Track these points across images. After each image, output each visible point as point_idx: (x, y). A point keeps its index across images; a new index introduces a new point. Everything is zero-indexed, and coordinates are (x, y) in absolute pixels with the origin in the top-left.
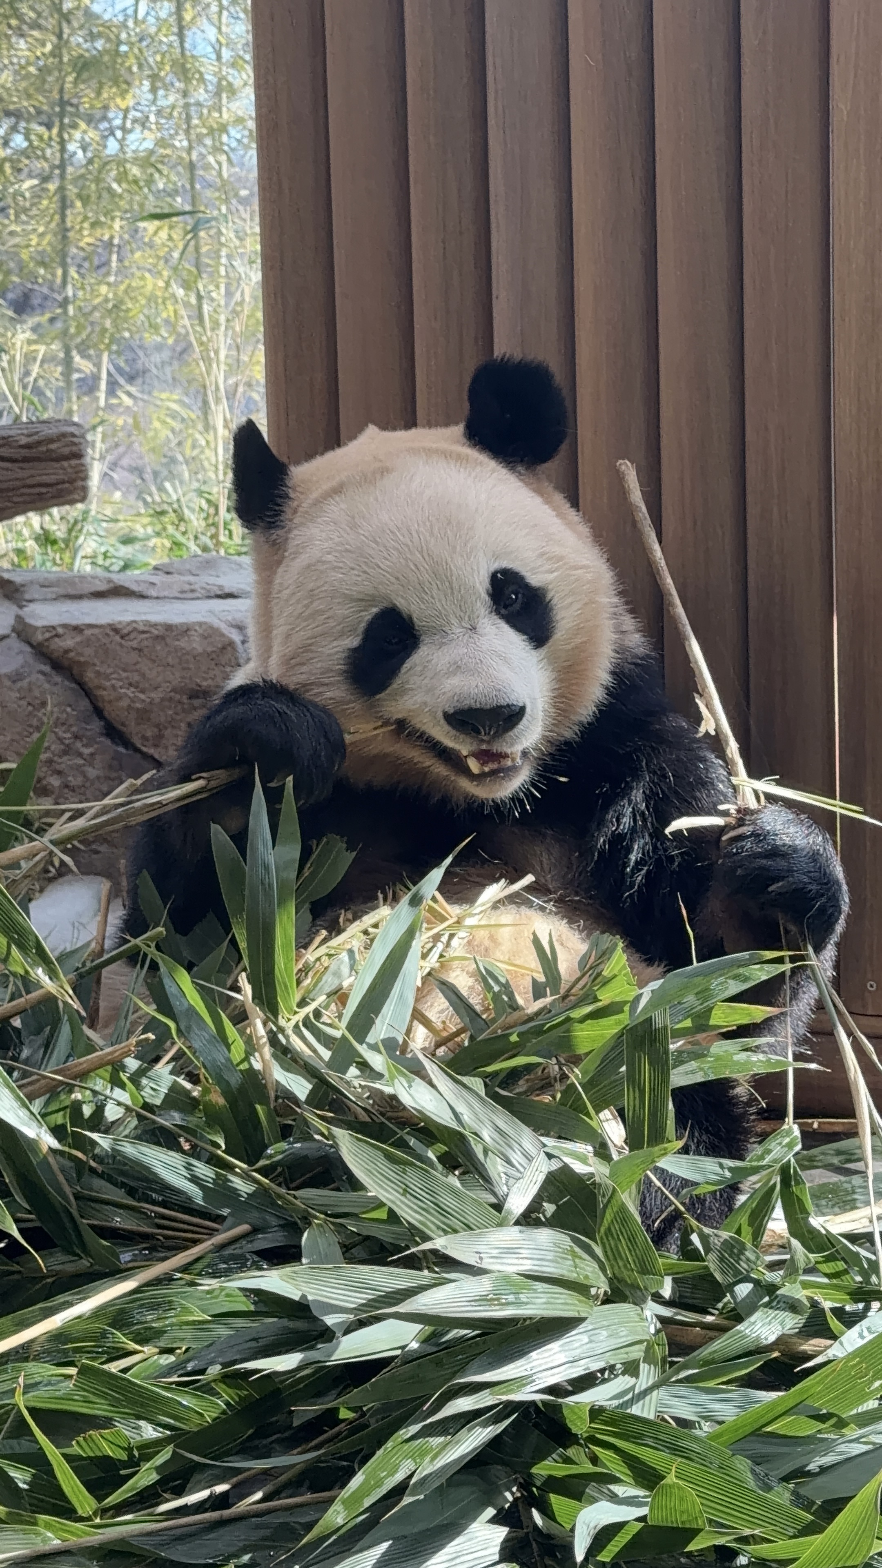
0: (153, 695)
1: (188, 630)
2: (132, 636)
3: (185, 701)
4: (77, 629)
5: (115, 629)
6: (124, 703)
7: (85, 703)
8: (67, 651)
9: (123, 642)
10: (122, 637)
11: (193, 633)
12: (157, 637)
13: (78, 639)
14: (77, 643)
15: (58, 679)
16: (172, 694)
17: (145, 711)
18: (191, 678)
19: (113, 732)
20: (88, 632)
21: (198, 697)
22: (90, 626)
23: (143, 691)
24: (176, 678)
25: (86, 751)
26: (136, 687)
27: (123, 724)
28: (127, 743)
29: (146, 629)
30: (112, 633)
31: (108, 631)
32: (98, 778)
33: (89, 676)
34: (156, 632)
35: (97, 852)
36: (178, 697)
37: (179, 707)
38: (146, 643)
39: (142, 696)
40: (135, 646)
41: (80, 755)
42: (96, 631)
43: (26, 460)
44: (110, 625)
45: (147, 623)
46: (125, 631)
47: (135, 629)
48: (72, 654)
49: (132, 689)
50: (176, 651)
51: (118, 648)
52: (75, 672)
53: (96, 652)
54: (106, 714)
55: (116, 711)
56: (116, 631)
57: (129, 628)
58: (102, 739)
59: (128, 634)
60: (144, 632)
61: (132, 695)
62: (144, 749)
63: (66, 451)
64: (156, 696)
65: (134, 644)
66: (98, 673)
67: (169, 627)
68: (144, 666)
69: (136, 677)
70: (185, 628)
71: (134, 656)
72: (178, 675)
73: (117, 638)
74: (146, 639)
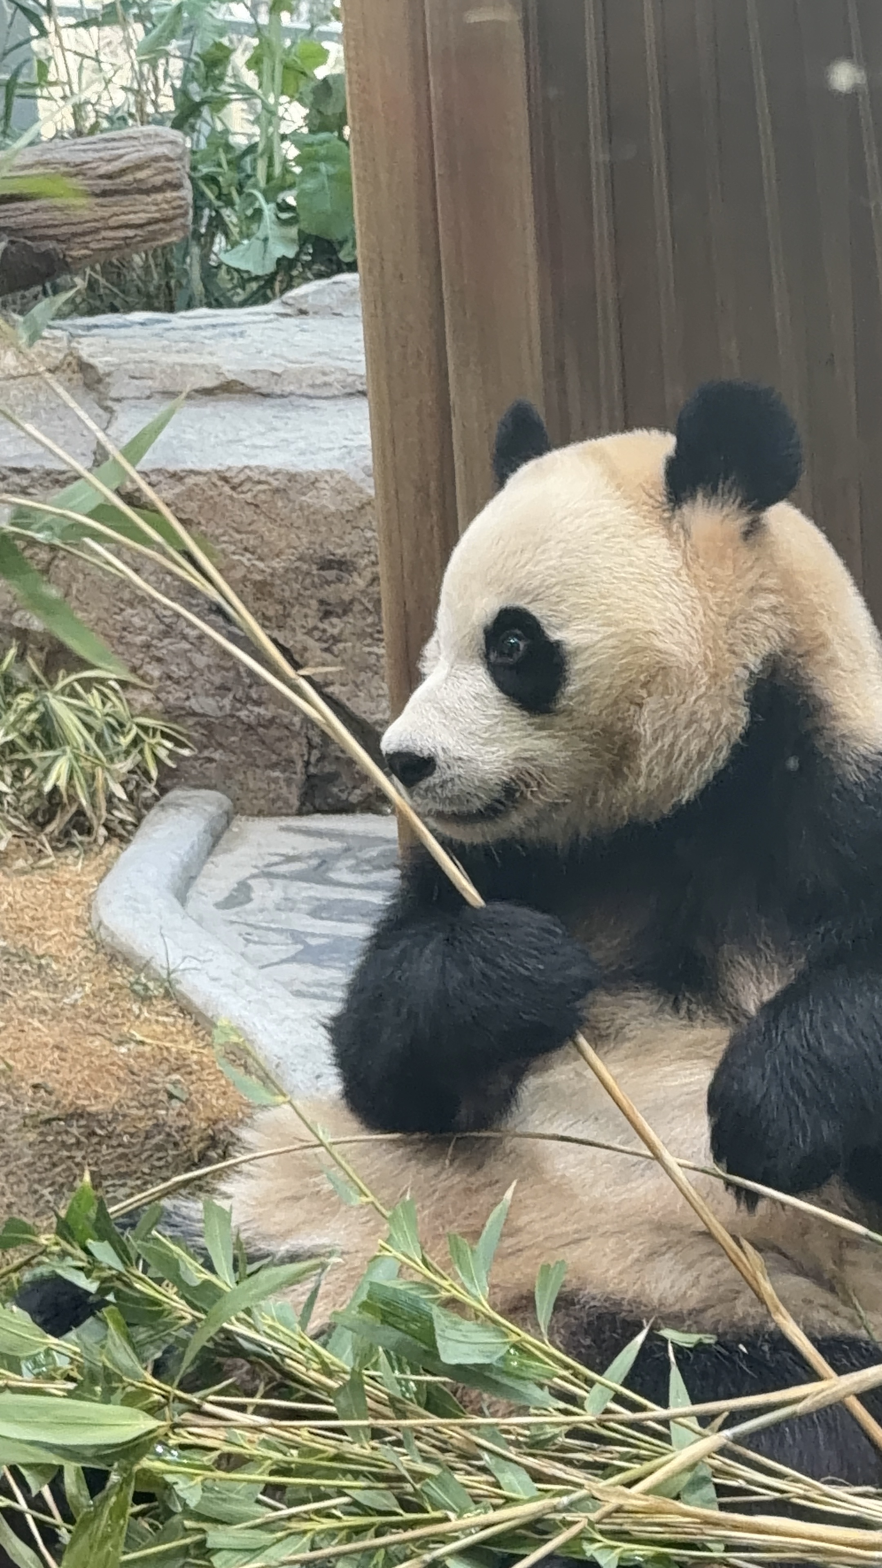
0: (275, 564)
1: (317, 480)
2: (245, 488)
3: (315, 572)
5: (223, 477)
6: (238, 573)
9: (235, 495)
10: (234, 488)
11: (322, 485)
12: (277, 491)
13: (179, 489)
14: (178, 495)
16: (298, 564)
17: (264, 583)
18: (321, 545)
20: (190, 481)
21: (330, 568)
23: (261, 559)
24: (303, 541)
26: (253, 553)
29: (263, 478)
30: (219, 483)
31: (215, 479)
32: (209, 667)
34: (275, 483)
35: (210, 760)
36: (305, 567)
37: (308, 581)
38: (262, 497)
39: (261, 565)
40: (250, 501)
41: (185, 637)
42: (201, 480)
43: (106, 193)
44: (216, 472)
45: (263, 470)
46: (236, 481)
47: (249, 479)
49: (248, 555)
50: (301, 509)
51: (228, 502)
53: (200, 507)
56: (225, 480)
57: (242, 477)
59: (241, 484)
60: (259, 482)
61: (247, 563)
64: (278, 564)
65: (249, 497)
67: (292, 477)
68: (262, 526)
69: (252, 541)
70: (312, 479)
71: (249, 512)
72: (305, 540)
73: (227, 489)
74: (264, 491)
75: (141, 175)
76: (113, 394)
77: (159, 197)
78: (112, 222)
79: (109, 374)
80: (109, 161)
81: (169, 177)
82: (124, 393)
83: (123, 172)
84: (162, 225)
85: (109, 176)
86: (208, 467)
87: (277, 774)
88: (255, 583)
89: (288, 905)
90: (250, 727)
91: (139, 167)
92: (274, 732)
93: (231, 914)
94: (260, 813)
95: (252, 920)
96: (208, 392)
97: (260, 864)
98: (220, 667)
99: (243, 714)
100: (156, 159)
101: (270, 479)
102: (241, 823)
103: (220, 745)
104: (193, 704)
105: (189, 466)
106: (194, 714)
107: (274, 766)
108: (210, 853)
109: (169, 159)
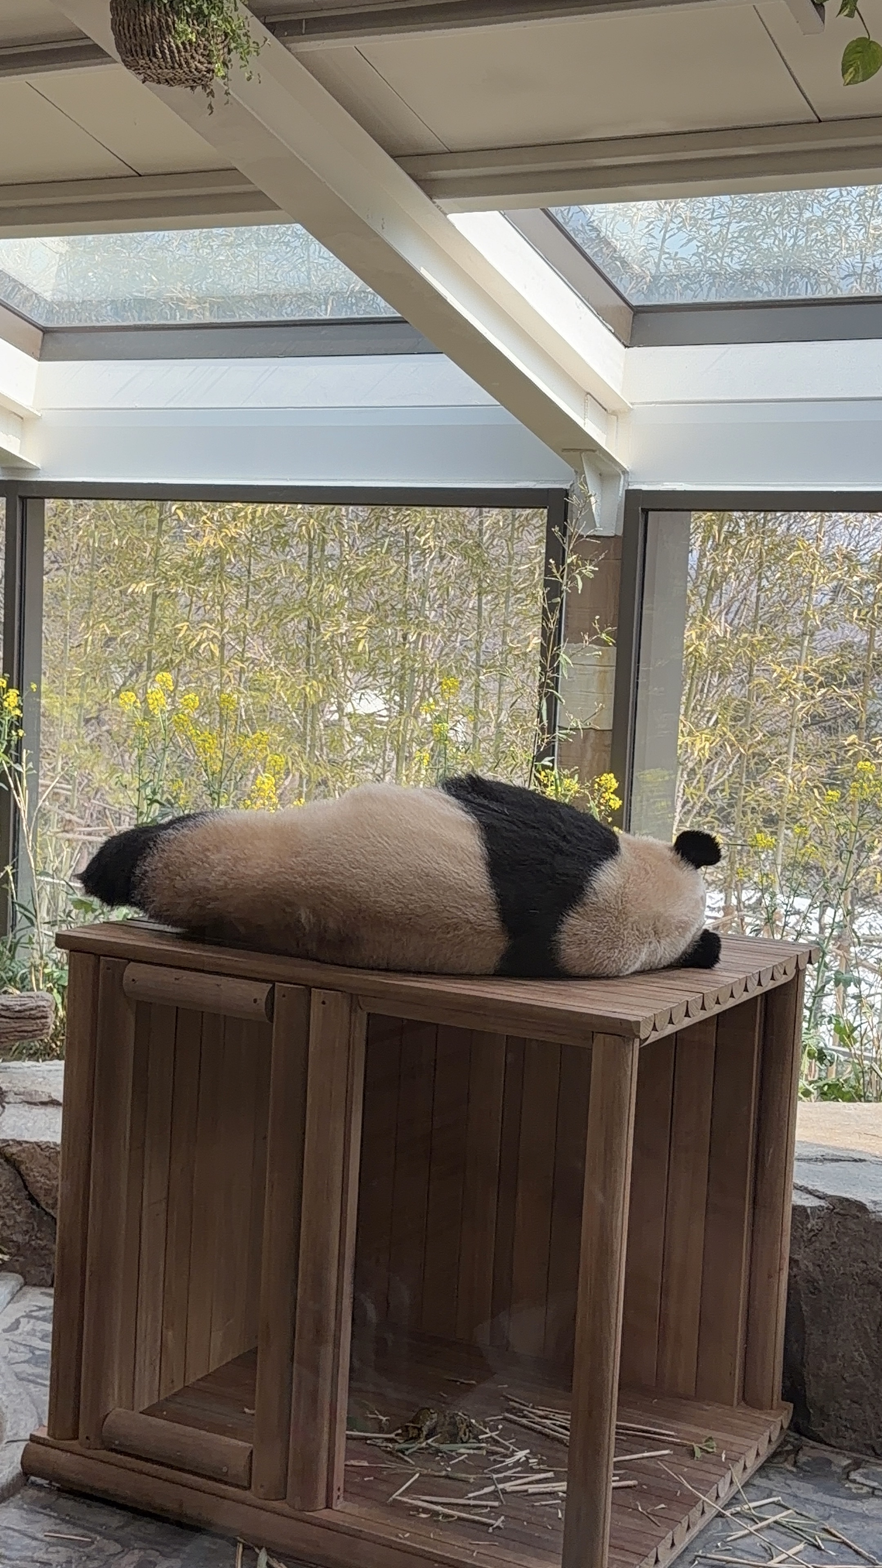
4: (19, 1143)
5: (37, 1144)
6: (39, 1185)
7: (19, 1181)
8: (13, 1154)
13: (20, 1148)
14: (19, 1151)
15: (7, 1167)
17: (49, 1189)
19: (32, 1198)
20: (24, 1145)
22: (27, 1142)
23: (49, 1180)
25: (17, 1207)
26: (46, 1177)
27: (38, 1196)
28: (38, 1205)
32: (22, 1222)
33: (23, 1167)
35: (17, 1261)
39: (48, 1182)
41: (14, 1209)
42: (27, 1145)
43: (17, 1018)
44: (36, 1143)
47: (48, 1147)
48: (14, 1157)
51: (39, 1156)
52: (17, 1164)
53: (28, 1156)
54: (29, 1189)
55: (34, 1189)
56: (39, 1146)
58: (26, 1201)
61: (43, 1181)
62: (47, 1210)
63: (39, 1015)
65: (47, 1154)
66: (27, 1168)
68: (51, 1166)
69: (46, 1172)
71: (47, 1160)
73: (38, 1150)
75: (32, 1012)
76: (7, 1100)
77: (38, 1021)
78: (19, 1029)
79: (6, 1092)
80: (21, 1005)
81: (44, 1014)
82: (11, 1100)
83: (25, 1010)
84: (38, 1032)
85: (19, 1011)
86: (33, 1140)
87: (43, 1269)
88: (45, 1189)
89: (32, 1333)
90: (35, 1249)
91: (32, 1009)
92: (44, 1252)
93: (7, 1335)
94: (35, 1285)
95: (16, 1339)
96: (43, 1104)
97: (28, 1310)
98: (27, 1223)
99: (33, 1243)
100: (39, 1007)
102: (25, 1289)
103: (22, 1255)
104: (14, 1238)
105: (26, 1139)
106: (13, 1241)
107: (43, 1265)
108: (9, 1303)
109: (44, 1007)
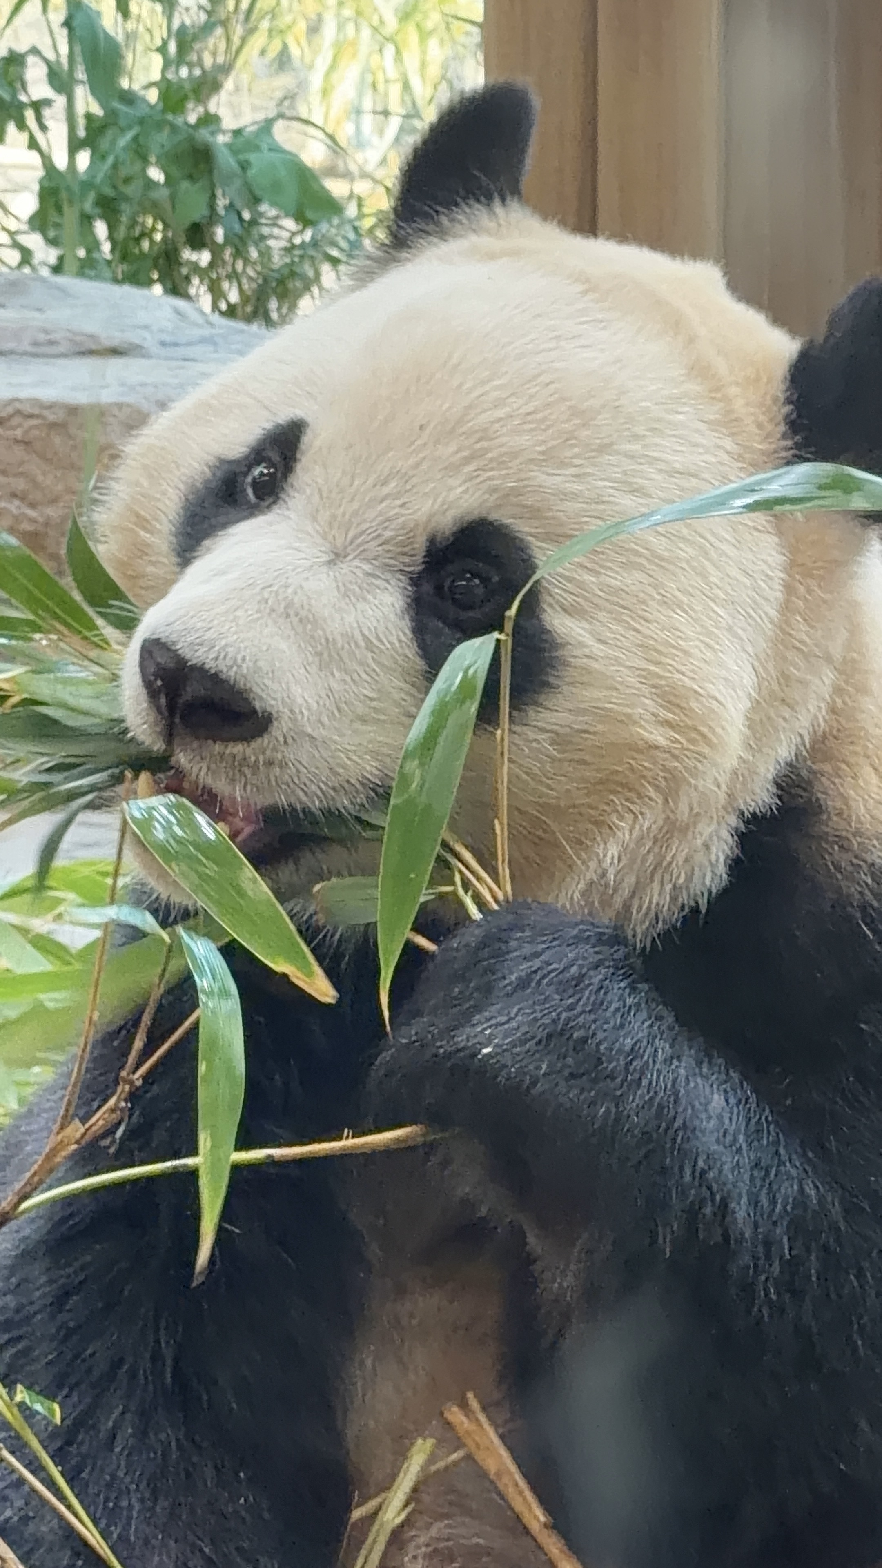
1: (102, 414)
2: (15, 421)
11: (109, 419)
12: (53, 426)
17: (36, 535)
23: (33, 505)
29: (36, 411)
34: (51, 418)
38: (36, 432)
40: (19, 438)
45: (36, 402)
47: (18, 412)
49: (17, 502)
57: (10, 410)
59: (8, 419)
60: (31, 416)
64: (51, 513)
67: (73, 410)
69: (20, 484)
70: (97, 412)
71: (19, 452)
74: (36, 427)
101: (46, 413)
